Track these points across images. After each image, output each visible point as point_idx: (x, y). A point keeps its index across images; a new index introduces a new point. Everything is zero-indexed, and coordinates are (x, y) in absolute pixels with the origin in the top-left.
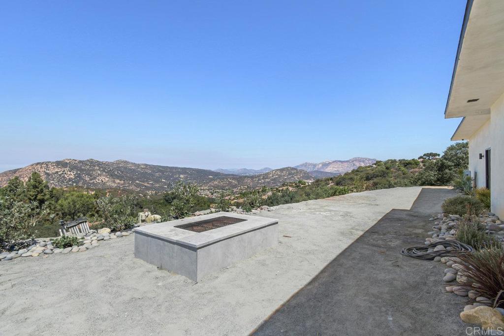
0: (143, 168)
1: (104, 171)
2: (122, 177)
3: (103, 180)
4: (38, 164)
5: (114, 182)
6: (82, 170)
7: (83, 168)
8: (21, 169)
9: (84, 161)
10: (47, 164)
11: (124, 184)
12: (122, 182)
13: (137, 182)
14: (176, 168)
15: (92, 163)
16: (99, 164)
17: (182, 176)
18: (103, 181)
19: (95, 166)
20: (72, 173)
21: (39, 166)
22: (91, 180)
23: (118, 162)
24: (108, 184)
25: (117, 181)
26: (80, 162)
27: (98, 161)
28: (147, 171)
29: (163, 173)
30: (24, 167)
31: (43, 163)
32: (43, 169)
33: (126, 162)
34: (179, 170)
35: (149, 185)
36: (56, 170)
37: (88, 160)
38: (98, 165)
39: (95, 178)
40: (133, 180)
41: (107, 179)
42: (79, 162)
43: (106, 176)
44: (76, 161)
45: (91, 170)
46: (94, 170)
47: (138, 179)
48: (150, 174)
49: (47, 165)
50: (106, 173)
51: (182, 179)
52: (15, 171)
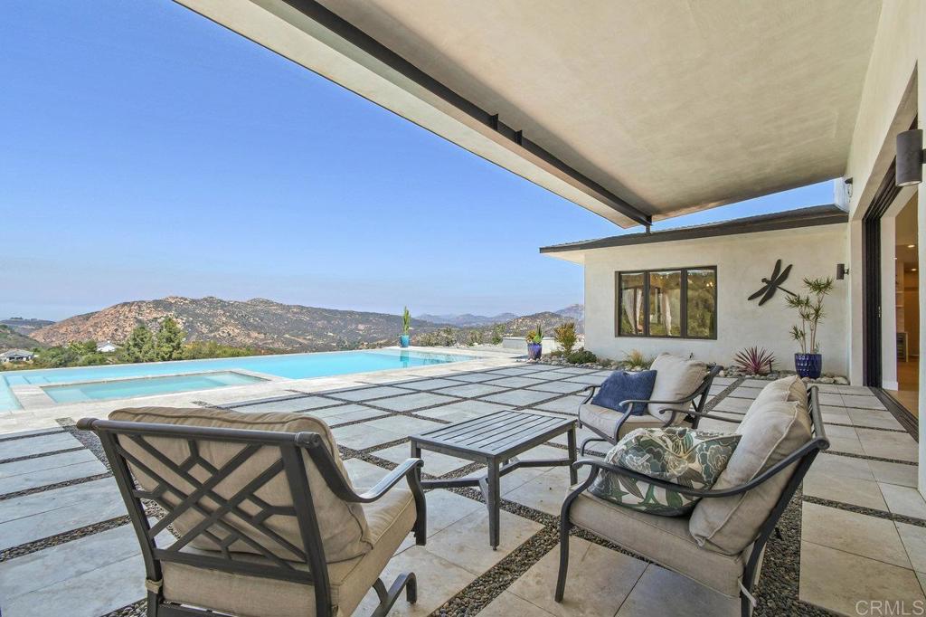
0: (296, 313)
1: (234, 318)
2: (262, 327)
3: (231, 332)
4: (125, 304)
5: (249, 336)
6: (196, 316)
7: (197, 311)
8: (97, 312)
9: (199, 301)
10: (139, 304)
11: (265, 339)
12: (262, 336)
13: (287, 336)
14: (352, 313)
15: (211, 301)
16: (223, 305)
17: (361, 327)
18: (229, 335)
19: (217, 309)
20: (179, 320)
21: (126, 309)
22: (211, 332)
23: (255, 302)
24: (238, 339)
25: (254, 334)
26: (193, 301)
27: (221, 301)
28: (302, 317)
29: (329, 322)
30: (101, 309)
31: (133, 303)
32: (133, 314)
33: (267, 302)
34: (357, 316)
35: (306, 342)
36: (155, 315)
37: (206, 299)
38: (222, 307)
39: (217, 329)
40: (280, 334)
41: (237, 331)
42: (190, 302)
43: (236, 326)
44: (186, 299)
45: (211, 316)
46: (215, 316)
47: (287, 332)
48: (307, 323)
49: (139, 307)
50: (236, 320)
51: (361, 332)
52: (87, 317)
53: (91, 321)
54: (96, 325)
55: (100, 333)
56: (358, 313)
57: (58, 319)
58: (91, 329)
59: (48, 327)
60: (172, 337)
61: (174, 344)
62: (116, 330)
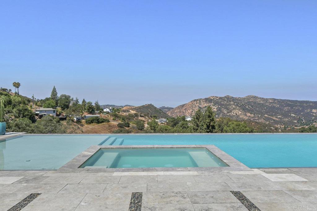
0: (271, 103)
1: (238, 106)
2: (252, 111)
3: (237, 113)
4: (195, 100)
5: (246, 115)
6: (221, 105)
7: (222, 103)
8: (186, 104)
9: (223, 98)
10: (200, 100)
11: (254, 117)
12: (253, 115)
13: (266, 115)
14: (307, 102)
15: (228, 98)
16: (233, 99)
17: (314, 111)
18: (237, 114)
19: (231, 101)
20: (215, 107)
21: (195, 102)
22: (228, 113)
23: (249, 97)
24: (241, 117)
25: (249, 114)
26: (220, 98)
27: (232, 97)
28: (275, 105)
29: (292, 108)
30: (187, 103)
31: (198, 100)
32: (198, 104)
33: (255, 97)
34: (311, 104)
35: (277, 119)
36: (205, 105)
37: (225, 97)
38: (233, 100)
39: (231, 111)
40: (262, 114)
41: (240, 112)
42: (219, 99)
43: (239, 110)
44: (217, 97)
45: (228, 105)
46: (230, 105)
47: (266, 113)
48: (278, 109)
49: (200, 101)
50: (239, 107)
51: (314, 114)
52: (183, 106)
53: (184, 108)
54: (185, 109)
55: (187, 113)
56: (312, 102)
57: (174, 107)
58: (184, 111)
59: (172, 110)
60: (210, 115)
61: (211, 118)
62: (192, 111)
